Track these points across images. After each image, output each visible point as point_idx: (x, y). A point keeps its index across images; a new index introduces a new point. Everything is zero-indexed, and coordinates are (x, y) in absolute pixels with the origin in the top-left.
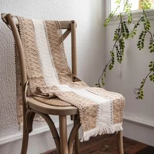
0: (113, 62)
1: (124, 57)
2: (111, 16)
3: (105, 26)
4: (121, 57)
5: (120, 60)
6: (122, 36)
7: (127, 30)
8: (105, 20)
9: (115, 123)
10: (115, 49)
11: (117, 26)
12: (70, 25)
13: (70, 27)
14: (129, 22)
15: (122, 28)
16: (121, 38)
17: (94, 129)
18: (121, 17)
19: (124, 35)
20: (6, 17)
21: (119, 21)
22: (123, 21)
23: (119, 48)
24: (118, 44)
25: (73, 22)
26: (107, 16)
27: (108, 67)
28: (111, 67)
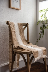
0: (40, 37)
1: (44, 35)
2: (39, 21)
3: (37, 24)
4: (43, 35)
5: (43, 36)
6: (43, 28)
7: (45, 26)
8: (37, 23)
9: (44, 55)
10: (41, 32)
11: (41, 24)
12: (27, 24)
13: (27, 25)
14: (46, 23)
15: (43, 25)
16: (43, 29)
17: (38, 57)
18: (43, 21)
19: (44, 28)
20: (7, 22)
21: (42, 23)
22: (43, 23)
23: (42, 32)
24: (42, 31)
25: (28, 23)
26: (38, 21)
27: (39, 39)
28: (40, 39)
